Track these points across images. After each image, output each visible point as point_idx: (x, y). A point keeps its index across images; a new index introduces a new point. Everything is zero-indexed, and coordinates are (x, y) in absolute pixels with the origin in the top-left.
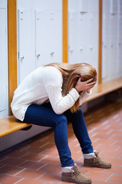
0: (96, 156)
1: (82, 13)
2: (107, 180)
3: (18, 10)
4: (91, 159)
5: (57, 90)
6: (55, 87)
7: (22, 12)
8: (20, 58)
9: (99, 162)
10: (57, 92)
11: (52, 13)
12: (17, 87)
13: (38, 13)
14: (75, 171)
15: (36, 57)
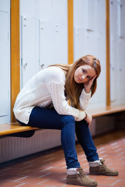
0: (102, 164)
1: (89, 30)
2: (113, 184)
3: (22, 16)
4: (97, 167)
5: (60, 88)
6: (58, 85)
7: (25, 19)
8: (23, 65)
9: (106, 170)
10: (60, 90)
11: (57, 26)
12: (19, 91)
13: (42, 22)
14: (80, 172)
15: (40, 67)
